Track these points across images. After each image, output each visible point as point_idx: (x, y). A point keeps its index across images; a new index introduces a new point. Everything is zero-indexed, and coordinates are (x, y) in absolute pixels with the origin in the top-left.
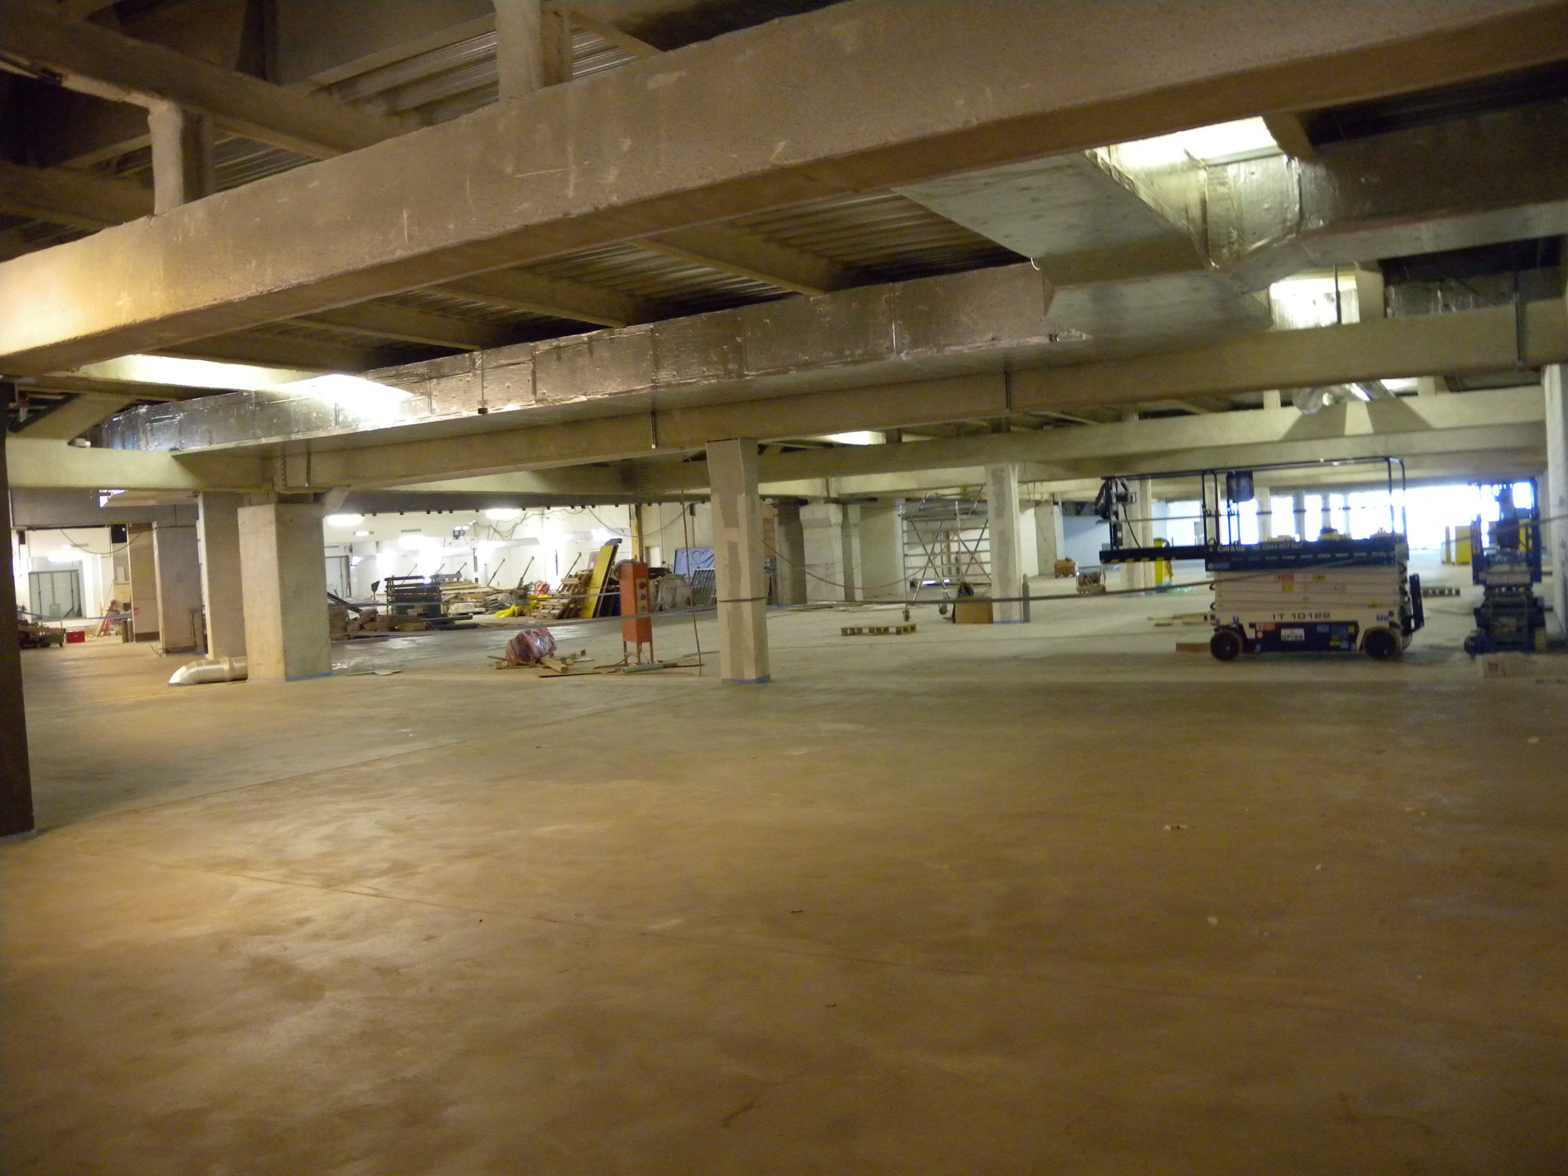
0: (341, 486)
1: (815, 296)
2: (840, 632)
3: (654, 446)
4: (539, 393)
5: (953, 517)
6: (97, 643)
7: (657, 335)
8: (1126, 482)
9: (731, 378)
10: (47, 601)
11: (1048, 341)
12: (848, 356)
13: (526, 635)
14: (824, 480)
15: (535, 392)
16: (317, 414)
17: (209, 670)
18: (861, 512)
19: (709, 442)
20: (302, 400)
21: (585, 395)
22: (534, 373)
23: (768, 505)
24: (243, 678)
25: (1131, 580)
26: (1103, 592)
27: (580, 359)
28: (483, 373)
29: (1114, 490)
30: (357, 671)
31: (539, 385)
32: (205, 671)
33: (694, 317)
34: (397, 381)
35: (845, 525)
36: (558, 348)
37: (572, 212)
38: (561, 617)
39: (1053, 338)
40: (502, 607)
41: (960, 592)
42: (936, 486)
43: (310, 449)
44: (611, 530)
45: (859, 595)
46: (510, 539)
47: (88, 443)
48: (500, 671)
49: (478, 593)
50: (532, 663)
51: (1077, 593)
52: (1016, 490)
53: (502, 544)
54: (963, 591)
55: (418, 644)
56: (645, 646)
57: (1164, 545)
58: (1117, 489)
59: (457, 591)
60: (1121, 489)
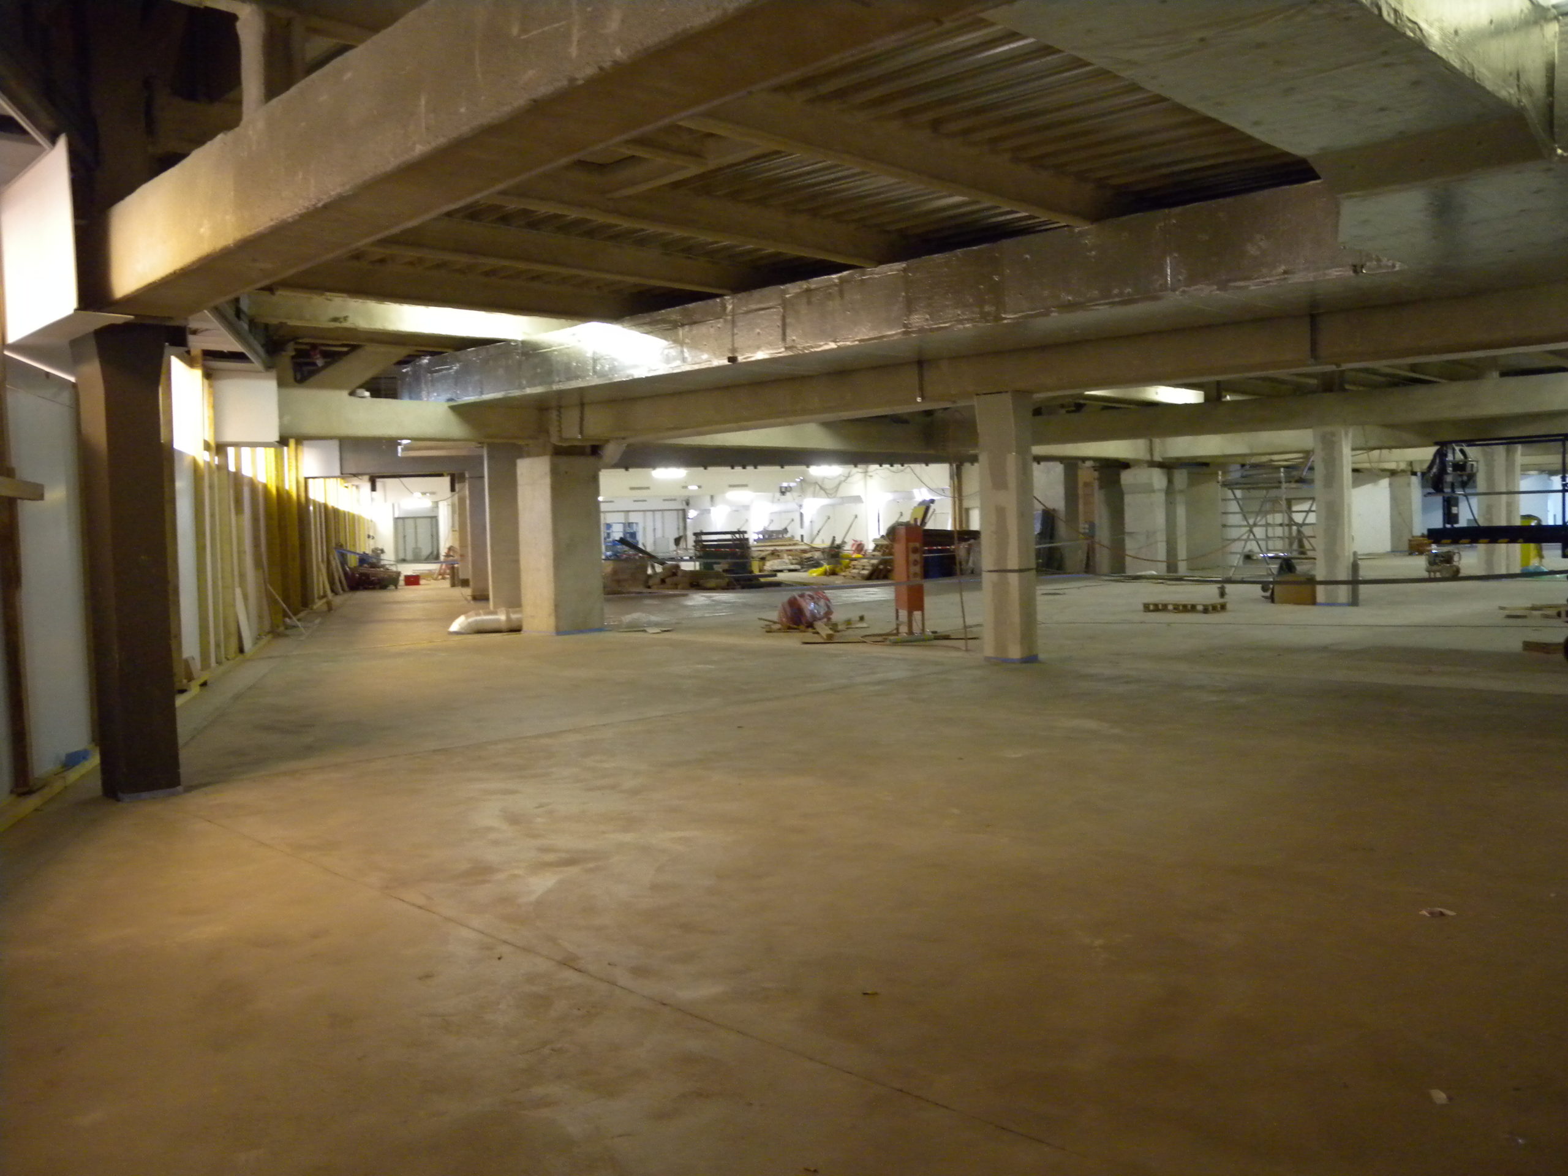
0: (617, 438)
1: (1082, 227)
2: (1141, 607)
3: (919, 400)
4: (788, 339)
5: (1277, 485)
6: (432, 587)
7: (910, 274)
8: (1467, 449)
9: (987, 321)
10: (411, 544)
11: (1351, 273)
12: (1117, 296)
13: (798, 598)
14: (1148, 442)
15: (784, 339)
16: (577, 363)
17: (487, 621)
18: (1189, 478)
19: (977, 395)
20: (563, 349)
21: (835, 341)
22: (784, 318)
23: (1088, 468)
24: (517, 630)
25: (1489, 562)
26: (1455, 576)
27: (831, 302)
28: (733, 318)
29: (1450, 457)
30: (633, 627)
31: (788, 331)
32: (483, 621)
33: (947, 255)
34: (655, 327)
35: (1170, 491)
36: (808, 290)
37: (577, 76)
38: (869, 577)
39: (1358, 269)
40: (817, 565)
41: (1281, 568)
42: (1269, 450)
43: (583, 399)
44: (930, 489)
45: (1182, 569)
46: (834, 497)
47: (367, 394)
48: (769, 634)
49: (796, 550)
50: (802, 627)
51: (1425, 575)
52: (1348, 457)
53: (824, 501)
54: (1284, 566)
55: (713, 601)
56: (917, 614)
57: (1533, 523)
58: (1454, 455)
59: (772, 548)
60: (1459, 456)
